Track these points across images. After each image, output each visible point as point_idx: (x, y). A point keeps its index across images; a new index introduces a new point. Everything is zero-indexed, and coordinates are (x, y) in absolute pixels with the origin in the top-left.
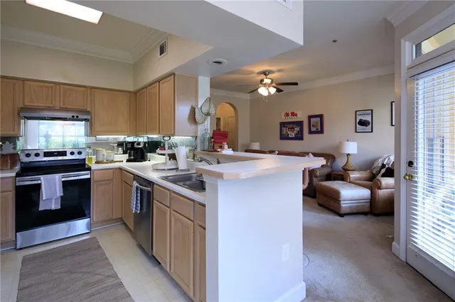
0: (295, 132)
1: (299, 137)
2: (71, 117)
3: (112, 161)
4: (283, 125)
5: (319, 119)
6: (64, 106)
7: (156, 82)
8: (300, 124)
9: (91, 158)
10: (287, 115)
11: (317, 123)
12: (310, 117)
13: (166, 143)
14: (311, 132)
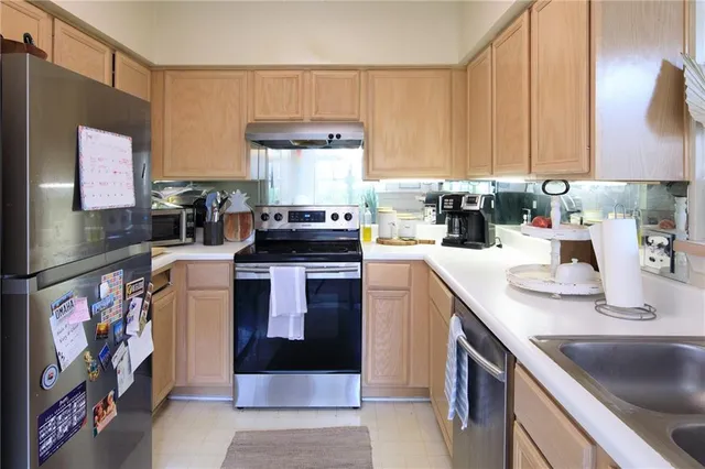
2: (327, 138)
3: (411, 241)
6: (318, 116)
7: (520, 13)
9: (370, 229)
13: (555, 203)
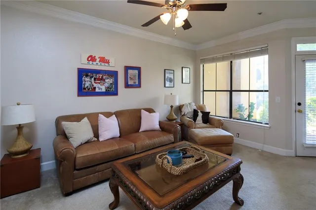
0: (107, 85)
1: (112, 92)
4: (82, 73)
5: (136, 72)
8: (114, 74)
10: (92, 59)
11: (135, 76)
12: (127, 68)
14: (127, 86)
